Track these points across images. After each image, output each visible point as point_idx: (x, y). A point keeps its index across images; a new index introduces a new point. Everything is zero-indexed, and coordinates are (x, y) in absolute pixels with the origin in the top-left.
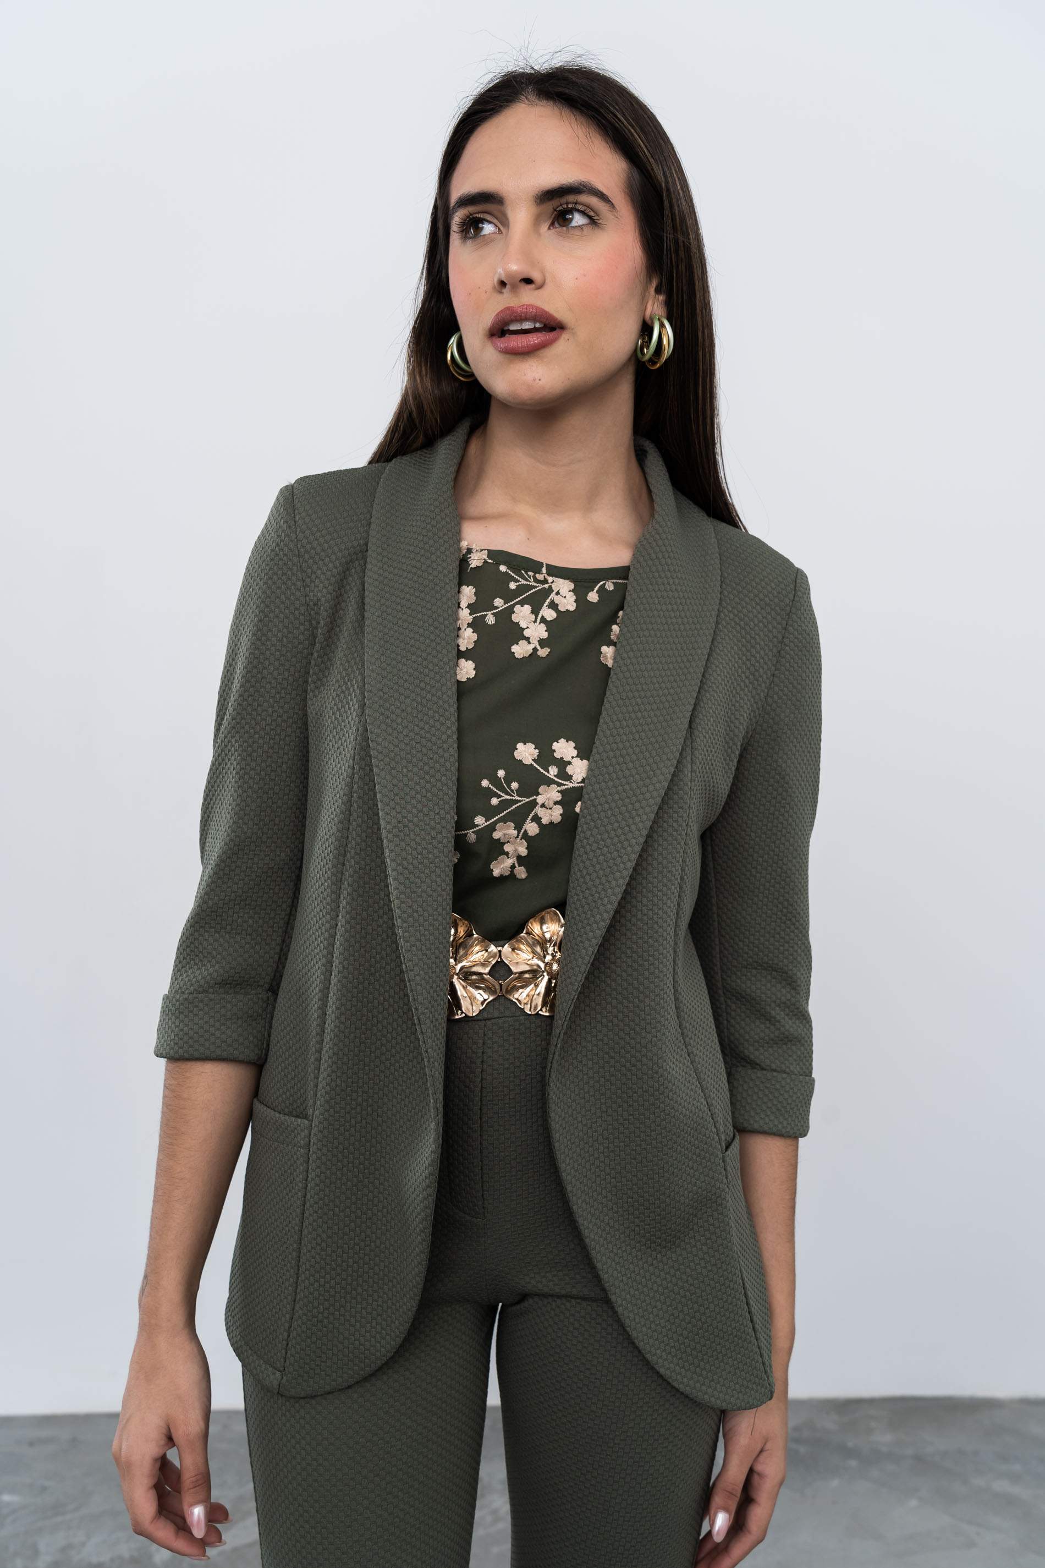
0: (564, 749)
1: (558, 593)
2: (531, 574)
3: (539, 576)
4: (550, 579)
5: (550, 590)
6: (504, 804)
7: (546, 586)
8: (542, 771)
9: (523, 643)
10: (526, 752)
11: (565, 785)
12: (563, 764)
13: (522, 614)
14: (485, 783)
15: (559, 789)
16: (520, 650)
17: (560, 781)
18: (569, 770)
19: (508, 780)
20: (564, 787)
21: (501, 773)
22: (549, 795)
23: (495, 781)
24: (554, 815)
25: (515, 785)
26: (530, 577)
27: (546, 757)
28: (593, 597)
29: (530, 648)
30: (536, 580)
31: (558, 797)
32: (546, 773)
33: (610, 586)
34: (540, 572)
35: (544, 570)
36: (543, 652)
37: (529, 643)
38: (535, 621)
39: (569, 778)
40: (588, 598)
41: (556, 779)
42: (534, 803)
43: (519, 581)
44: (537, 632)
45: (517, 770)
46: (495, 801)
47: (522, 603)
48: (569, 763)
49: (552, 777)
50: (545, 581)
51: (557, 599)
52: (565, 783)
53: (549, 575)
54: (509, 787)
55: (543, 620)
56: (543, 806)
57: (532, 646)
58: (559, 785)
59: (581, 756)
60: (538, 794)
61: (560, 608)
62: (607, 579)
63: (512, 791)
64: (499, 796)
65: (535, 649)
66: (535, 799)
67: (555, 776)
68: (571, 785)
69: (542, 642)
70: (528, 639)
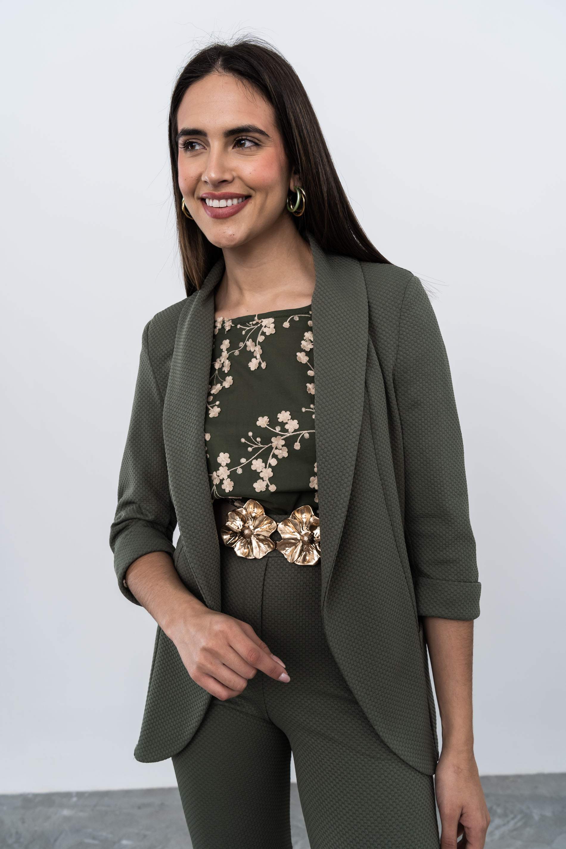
0: (283, 416)
1: (265, 327)
3: (254, 322)
4: (260, 321)
5: (261, 326)
6: (255, 450)
7: (259, 325)
8: (272, 429)
9: (254, 360)
10: (263, 422)
12: (283, 424)
13: (250, 345)
14: (243, 440)
15: (282, 438)
16: (252, 365)
17: (283, 434)
18: (287, 427)
19: (255, 437)
20: (286, 437)
21: (250, 434)
22: (278, 442)
23: (248, 438)
24: (283, 453)
25: (259, 439)
27: (274, 422)
28: (286, 325)
29: (257, 362)
30: (252, 323)
31: (283, 442)
32: (274, 431)
33: (296, 318)
35: (256, 318)
36: (264, 365)
38: (256, 346)
39: (287, 431)
40: (283, 326)
41: (280, 433)
42: (271, 448)
44: (258, 351)
45: (259, 431)
46: (250, 449)
48: (287, 423)
49: (278, 432)
50: (257, 323)
51: (265, 330)
52: (285, 434)
53: (259, 319)
54: (256, 440)
55: (259, 343)
56: (276, 448)
58: (282, 436)
59: (292, 418)
60: (272, 442)
61: (267, 334)
62: (295, 314)
63: (258, 443)
64: (251, 446)
65: (260, 363)
66: (271, 446)
68: (288, 435)
69: (262, 358)
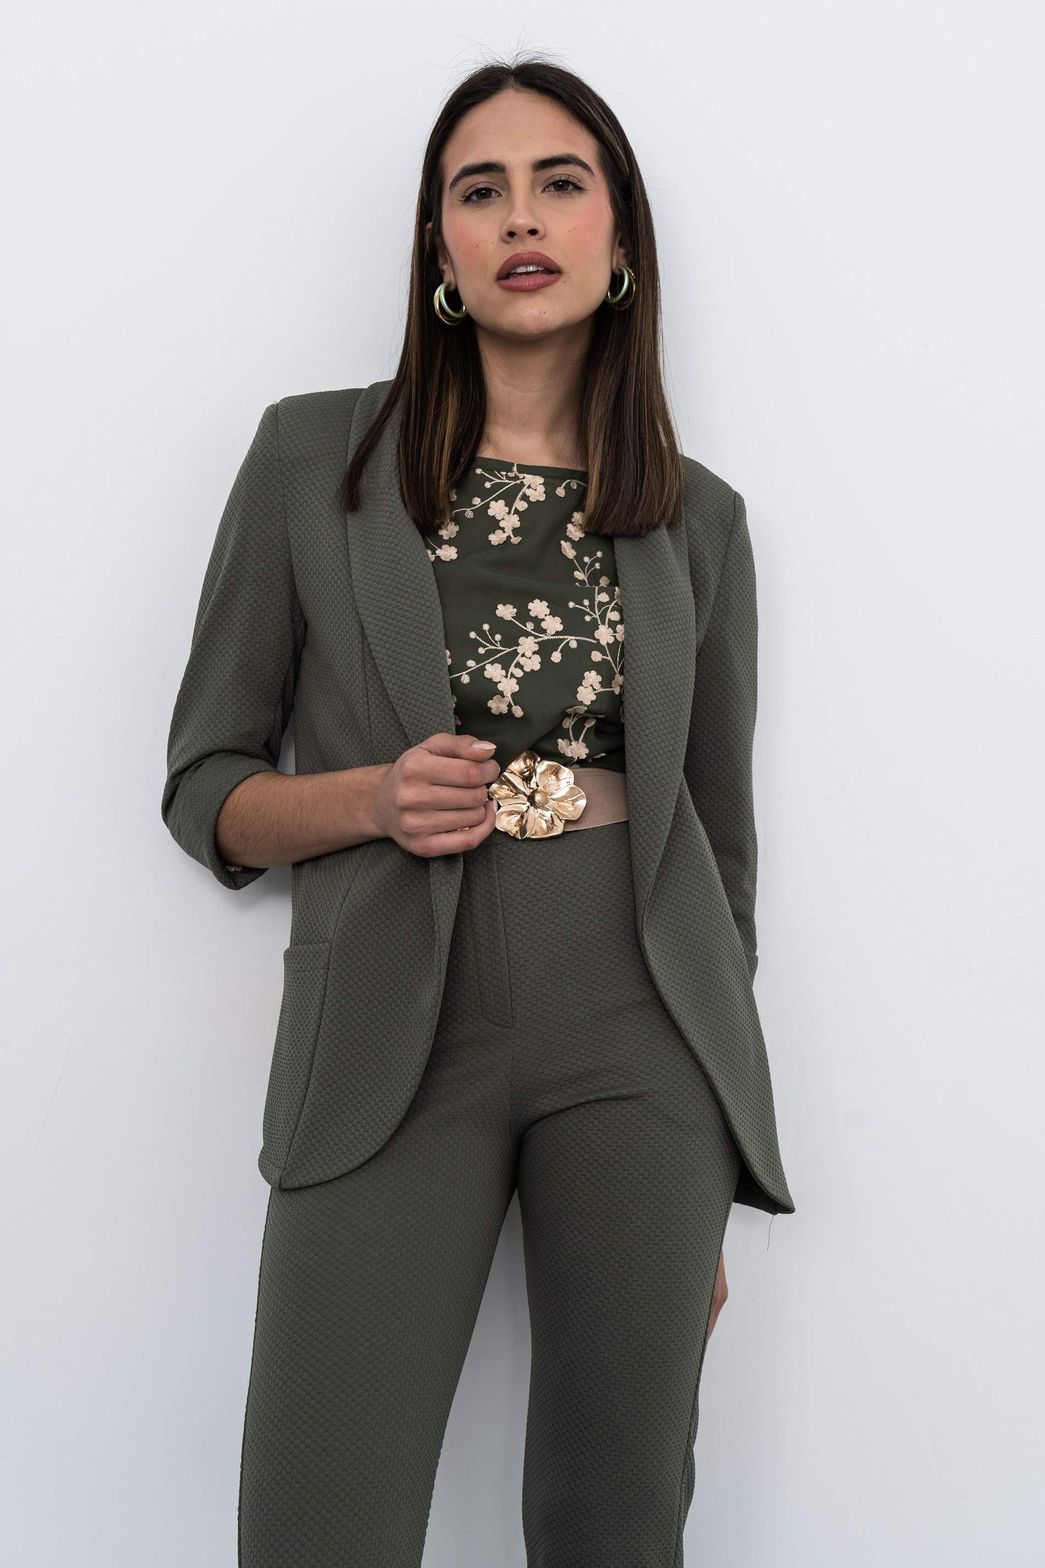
0: (538, 608)
1: (529, 487)
2: (504, 473)
3: (510, 474)
4: (521, 476)
5: (522, 485)
6: (492, 652)
7: (518, 482)
8: (521, 625)
9: (499, 532)
10: (506, 612)
11: (541, 637)
12: (537, 621)
13: (497, 509)
14: (473, 635)
15: (536, 640)
16: (496, 538)
17: (537, 634)
18: (543, 625)
19: (493, 632)
20: (540, 639)
21: (486, 627)
22: (527, 645)
23: (481, 633)
24: (534, 664)
25: (498, 637)
26: (502, 476)
27: (523, 615)
28: (561, 492)
29: (505, 536)
30: (508, 478)
31: (536, 648)
32: (524, 628)
33: (575, 485)
34: (511, 471)
35: (515, 469)
36: (515, 540)
37: (504, 532)
38: (509, 513)
39: (544, 631)
40: (556, 493)
41: (533, 632)
42: (515, 653)
43: (493, 480)
44: (511, 522)
45: (499, 625)
46: (481, 651)
47: (496, 499)
48: (543, 620)
49: (529, 630)
50: (516, 478)
51: (529, 492)
52: (541, 635)
53: (520, 472)
54: (493, 638)
55: (516, 512)
56: (523, 655)
57: (507, 535)
58: (536, 637)
59: (553, 614)
60: (518, 645)
61: (531, 499)
62: (572, 479)
63: (496, 642)
64: (485, 646)
65: (509, 537)
66: (516, 650)
67: (532, 630)
68: (546, 638)
69: (516, 531)
70: (503, 529)
